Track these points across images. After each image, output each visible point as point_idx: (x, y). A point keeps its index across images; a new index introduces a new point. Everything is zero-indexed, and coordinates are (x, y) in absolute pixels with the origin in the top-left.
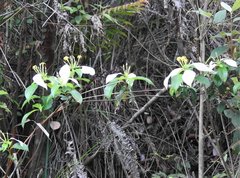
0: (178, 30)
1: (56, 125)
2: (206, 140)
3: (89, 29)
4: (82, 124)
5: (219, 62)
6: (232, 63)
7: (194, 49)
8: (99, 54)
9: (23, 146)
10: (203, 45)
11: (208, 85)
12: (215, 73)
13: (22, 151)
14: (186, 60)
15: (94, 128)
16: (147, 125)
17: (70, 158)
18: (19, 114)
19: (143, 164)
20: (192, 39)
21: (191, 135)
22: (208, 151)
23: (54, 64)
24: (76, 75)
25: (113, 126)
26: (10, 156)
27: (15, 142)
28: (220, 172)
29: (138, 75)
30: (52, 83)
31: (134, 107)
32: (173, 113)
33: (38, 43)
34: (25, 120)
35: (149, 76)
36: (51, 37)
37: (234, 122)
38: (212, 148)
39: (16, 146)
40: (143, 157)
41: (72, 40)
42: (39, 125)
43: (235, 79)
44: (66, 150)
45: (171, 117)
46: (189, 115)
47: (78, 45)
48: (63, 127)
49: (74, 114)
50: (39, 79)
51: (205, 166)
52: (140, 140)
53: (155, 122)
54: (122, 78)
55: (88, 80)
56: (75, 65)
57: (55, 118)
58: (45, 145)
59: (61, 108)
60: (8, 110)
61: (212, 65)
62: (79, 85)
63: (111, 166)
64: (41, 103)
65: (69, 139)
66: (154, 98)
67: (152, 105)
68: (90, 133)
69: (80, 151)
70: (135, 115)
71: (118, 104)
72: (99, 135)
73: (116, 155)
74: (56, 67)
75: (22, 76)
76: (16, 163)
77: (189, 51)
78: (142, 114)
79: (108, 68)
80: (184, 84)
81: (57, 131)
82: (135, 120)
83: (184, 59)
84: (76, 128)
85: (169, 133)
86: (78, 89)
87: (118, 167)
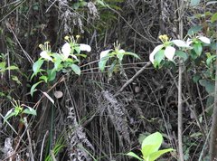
0: (160, 13)
1: (59, 95)
2: (184, 105)
3: (86, 14)
4: (80, 93)
6: (207, 41)
8: (94, 35)
9: (32, 111)
10: (181, 25)
11: (186, 58)
12: (192, 48)
13: (31, 115)
14: (167, 38)
15: (91, 97)
16: (135, 93)
17: (71, 121)
18: (28, 85)
19: (132, 126)
21: (172, 102)
22: (186, 115)
23: (56, 44)
24: (75, 52)
25: (106, 94)
26: (21, 120)
27: (25, 108)
28: (197, 132)
29: (127, 51)
30: (55, 59)
31: (124, 78)
32: (157, 83)
33: (43, 26)
34: (33, 89)
35: (136, 53)
36: (54, 21)
37: (208, 89)
38: (189, 112)
39: (26, 111)
40: (132, 120)
41: (72, 23)
42: (45, 93)
43: (208, 54)
44: (68, 115)
45: (156, 87)
46: (170, 84)
47: (76, 27)
48: (65, 96)
49: (74, 85)
50: (46, 55)
51: (184, 127)
52: (129, 106)
53: (142, 91)
54: (113, 53)
55: (85, 56)
56: (74, 43)
57: (58, 88)
58: (50, 110)
59: (63, 79)
60: (19, 82)
61: (189, 42)
62: (78, 60)
63: (105, 128)
65: (70, 105)
66: (142, 69)
67: (139, 77)
68: (87, 101)
69: (79, 116)
70: (125, 85)
71: (110, 75)
72: (95, 102)
73: (109, 119)
75: (30, 54)
76: (27, 125)
77: (170, 31)
78: (131, 84)
80: (166, 58)
81: (60, 99)
82: (125, 89)
83: (165, 37)
84: (76, 96)
85: (153, 100)
86: (76, 63)
87: (111, 129)
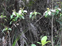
0: (47, 2)
1: (18, 24)
2: (53, 28)
3: (25, 1)
4: (24, 24)
5: (57, 9)
6: (60, 10)
7: (51, 6)
8: (28, 7)
9: (10, 29)
10: (53, 5)
11: (54, 15)
12: (56, 12)
13: (10, 30)
14: (49, 9)
15: (27, 25)
16: (39, 24)
17: (21, 32)
18: (9, 22)
19: (38, 34)
20: (50, 4)
21: (50, 27)
25: (31, 24)
26: (7, 32)
27: (8, 28)
28: (57, 35)
29: (37, 12)
30: (17, 14)
31: (36, 20)
32: (45, 21)
33: (13, 5)
34: (11, 23)
35: (40, 13)
36: (16, 3)
37: (60, 23)
38: (55, 30)
39: (9, 29)
40: (38, 32)
41: (21, 4)
42: (14, 24)
43: (60, 13)
44: (20, 30)
46: (49, 22)
47: (23, 5)
49: (22, 22)
50: (14, 13)
51: (53, 34)
52: (38, 28)
53: (41, 24)
55: (25, 14)
56: (22, 10)
57: (17, 23)
58: (15, 29)
59: (19, 20)
60: (6, 21)
61: (55, 10)
62: (23, 15)
63: (31, 34)
64: (15, 19)
65: (21, 28)
66: (41, 18)
67: (41, 19)
70: (36, 22)
71: (33, 19)
73: (32, 31)
74: (18, 10)
75: (10, 13)
76: (9, 33)
77: (49, 7)
78: (38, 22)
79: (30, 11)
80: (48, 14)
81: (18, 26)
82: (36, 23)
85: (44, 26)
